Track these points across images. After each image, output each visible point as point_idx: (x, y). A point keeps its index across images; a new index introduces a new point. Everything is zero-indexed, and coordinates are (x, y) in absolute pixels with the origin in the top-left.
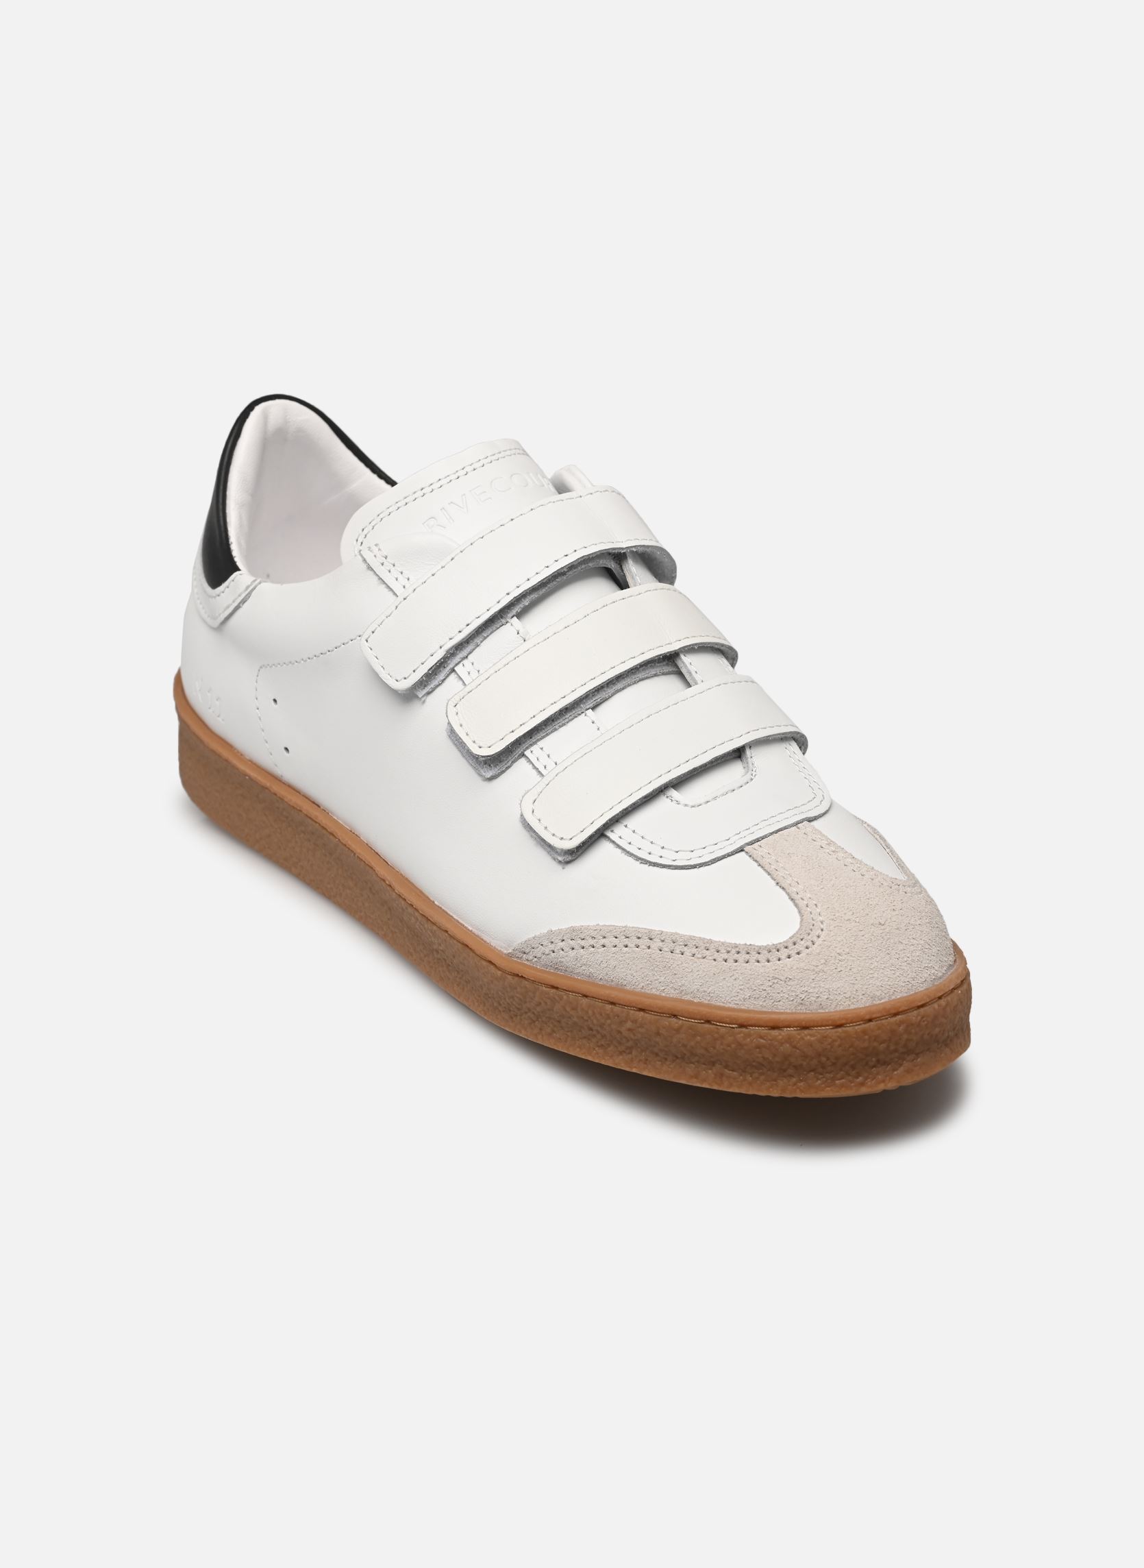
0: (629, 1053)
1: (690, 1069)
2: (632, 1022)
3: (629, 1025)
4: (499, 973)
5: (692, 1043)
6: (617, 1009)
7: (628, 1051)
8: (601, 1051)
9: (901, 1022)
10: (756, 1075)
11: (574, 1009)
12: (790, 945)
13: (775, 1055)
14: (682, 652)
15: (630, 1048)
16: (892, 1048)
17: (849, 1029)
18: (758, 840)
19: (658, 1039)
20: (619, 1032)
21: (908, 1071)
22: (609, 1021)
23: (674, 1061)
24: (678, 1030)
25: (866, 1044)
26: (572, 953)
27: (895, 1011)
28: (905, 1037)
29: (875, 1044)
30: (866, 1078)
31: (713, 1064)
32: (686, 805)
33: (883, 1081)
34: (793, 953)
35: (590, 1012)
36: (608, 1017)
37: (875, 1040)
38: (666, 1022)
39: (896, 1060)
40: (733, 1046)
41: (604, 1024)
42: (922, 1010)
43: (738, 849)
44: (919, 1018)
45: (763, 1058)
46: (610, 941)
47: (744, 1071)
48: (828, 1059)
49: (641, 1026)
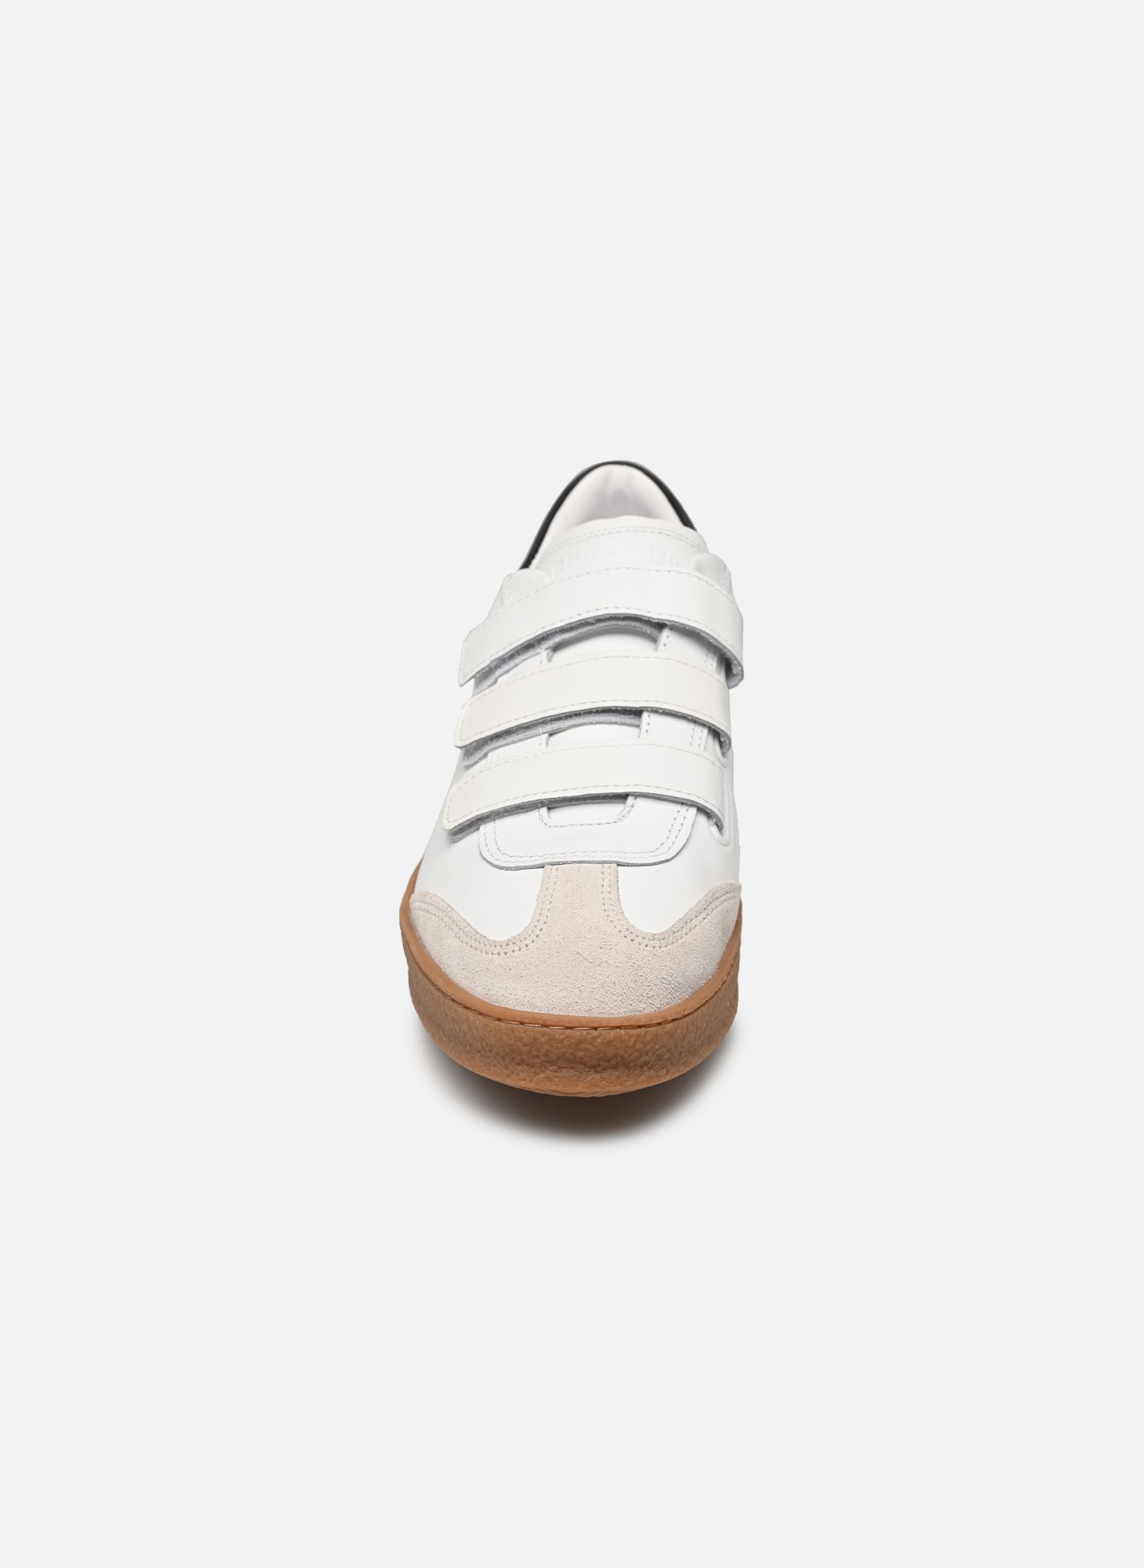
9: (544, 1034)
12: (504, 945)
14: (647, 711)
16: (534, 1053)
17: (529, 1027)
18: (559, 864)
21: (548, 1079)
25: (511, 1042)
27: (545, 1023)
28: (546, 1047)
29: (519, 1044)
30: (512, 1073)
32: (546, 824)
33: (525, 1080)
34: (502, 952)
37: (520, 1041)
39: (539, 1065)
42: (568, 1031)
43: (539, 864)
44: (563, 1036)
48: (487, 1045)
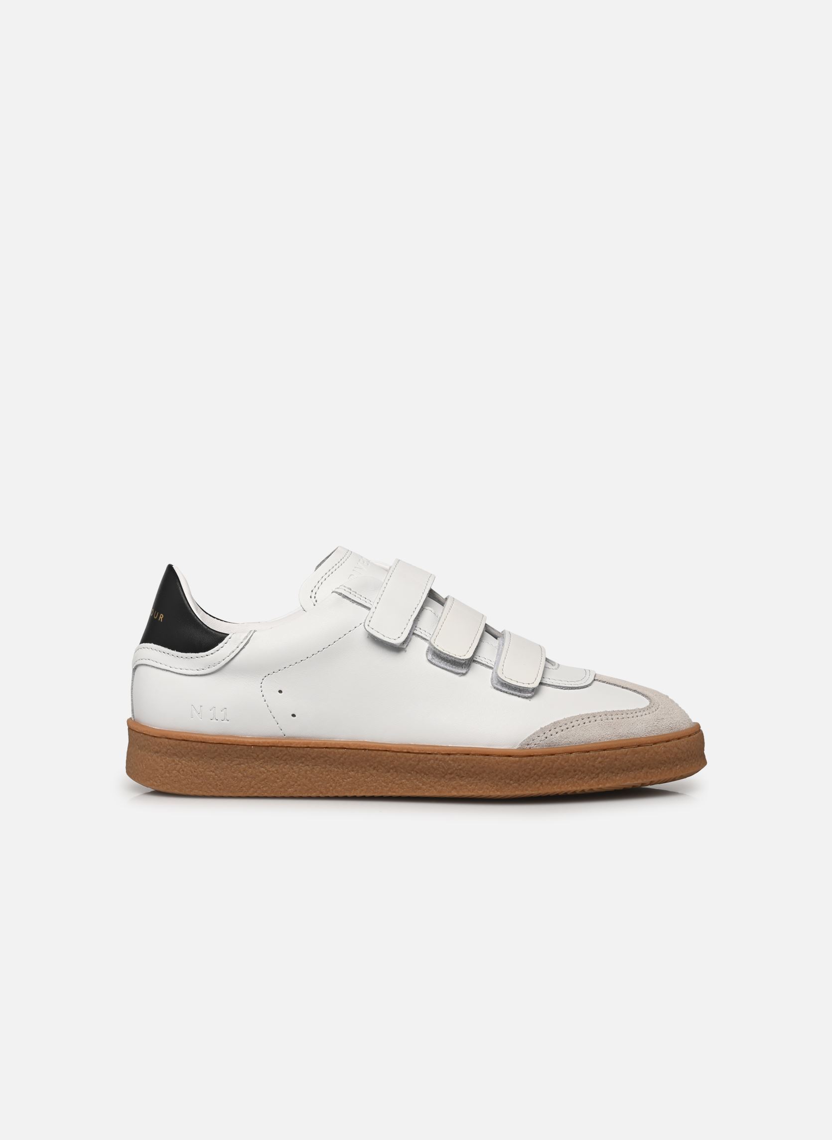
0: (597, 777)
1: (632, 774)
2: (601, 757)
3: (600, 759)
4: (517, 759)
5: (634, 759)
6: (591, 753)
7: (597, 776)
8: (581, 782)
10: (663, 768)
11: (567, 762)
13: (671, 754)
15: (598, 774)
19: (616, 762)
20: (593, 766)
22: (588, 762)
23: (622, 773)
24: (626, 754)
26: (558, 735)
31: (642, 768)
35: (577, 760)
36: (588, 759)
38: (618, 752)
40: (654, 754)
41: (585, 764)
45: (667, 757)
46: (575, 723)
47: (658, 768)
49: (607, 758)
